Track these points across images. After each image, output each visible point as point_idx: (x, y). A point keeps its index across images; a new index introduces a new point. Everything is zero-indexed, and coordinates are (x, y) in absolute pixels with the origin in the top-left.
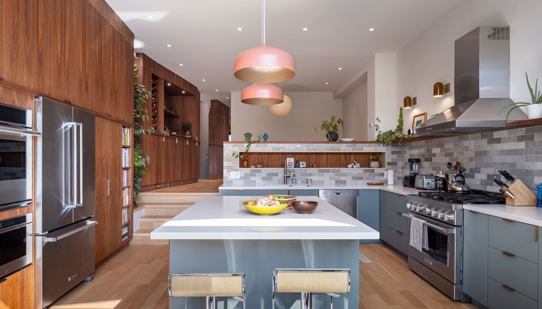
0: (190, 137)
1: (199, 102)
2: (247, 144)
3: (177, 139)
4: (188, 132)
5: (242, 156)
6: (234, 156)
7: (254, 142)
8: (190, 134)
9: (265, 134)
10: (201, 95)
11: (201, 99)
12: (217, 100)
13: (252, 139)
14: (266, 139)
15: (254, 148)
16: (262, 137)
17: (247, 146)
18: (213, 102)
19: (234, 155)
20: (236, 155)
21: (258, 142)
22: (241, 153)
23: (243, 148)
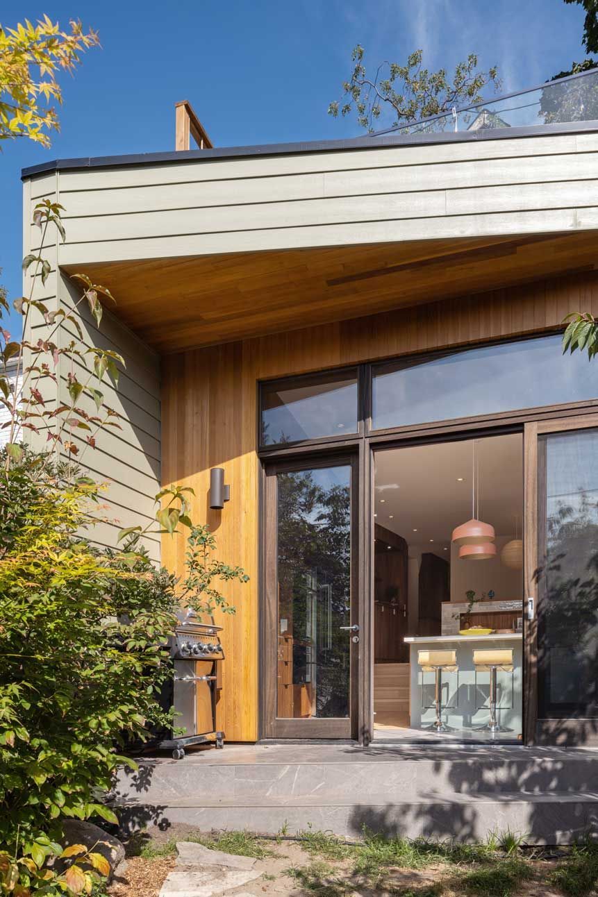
0: (397, 604)
1: (406, 558)
2: (469, 604)
3: (383, 608)
4: (394, 599)
5: (463, 618)
6: (454, 618)
7: (477, 601)
8: (397, 601)
9: (491, 591)
10: (410, 549)
11: (410, 554)
12: (430, 554)
13: (475, 598)
14: (492, 597)
15: (477, 608)
16: (486, 595)
17: (469, 606)
18: (424, 556)
19: (453, 616)
20: (456, 616)
21: (482, 600)
22: (462, 615)
23: (464, 608)
